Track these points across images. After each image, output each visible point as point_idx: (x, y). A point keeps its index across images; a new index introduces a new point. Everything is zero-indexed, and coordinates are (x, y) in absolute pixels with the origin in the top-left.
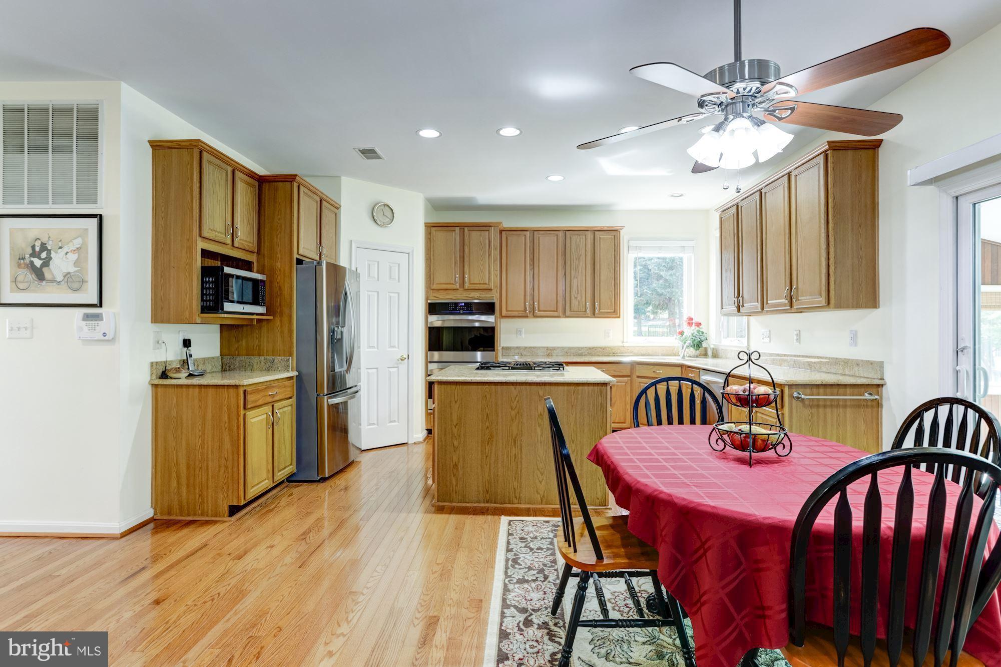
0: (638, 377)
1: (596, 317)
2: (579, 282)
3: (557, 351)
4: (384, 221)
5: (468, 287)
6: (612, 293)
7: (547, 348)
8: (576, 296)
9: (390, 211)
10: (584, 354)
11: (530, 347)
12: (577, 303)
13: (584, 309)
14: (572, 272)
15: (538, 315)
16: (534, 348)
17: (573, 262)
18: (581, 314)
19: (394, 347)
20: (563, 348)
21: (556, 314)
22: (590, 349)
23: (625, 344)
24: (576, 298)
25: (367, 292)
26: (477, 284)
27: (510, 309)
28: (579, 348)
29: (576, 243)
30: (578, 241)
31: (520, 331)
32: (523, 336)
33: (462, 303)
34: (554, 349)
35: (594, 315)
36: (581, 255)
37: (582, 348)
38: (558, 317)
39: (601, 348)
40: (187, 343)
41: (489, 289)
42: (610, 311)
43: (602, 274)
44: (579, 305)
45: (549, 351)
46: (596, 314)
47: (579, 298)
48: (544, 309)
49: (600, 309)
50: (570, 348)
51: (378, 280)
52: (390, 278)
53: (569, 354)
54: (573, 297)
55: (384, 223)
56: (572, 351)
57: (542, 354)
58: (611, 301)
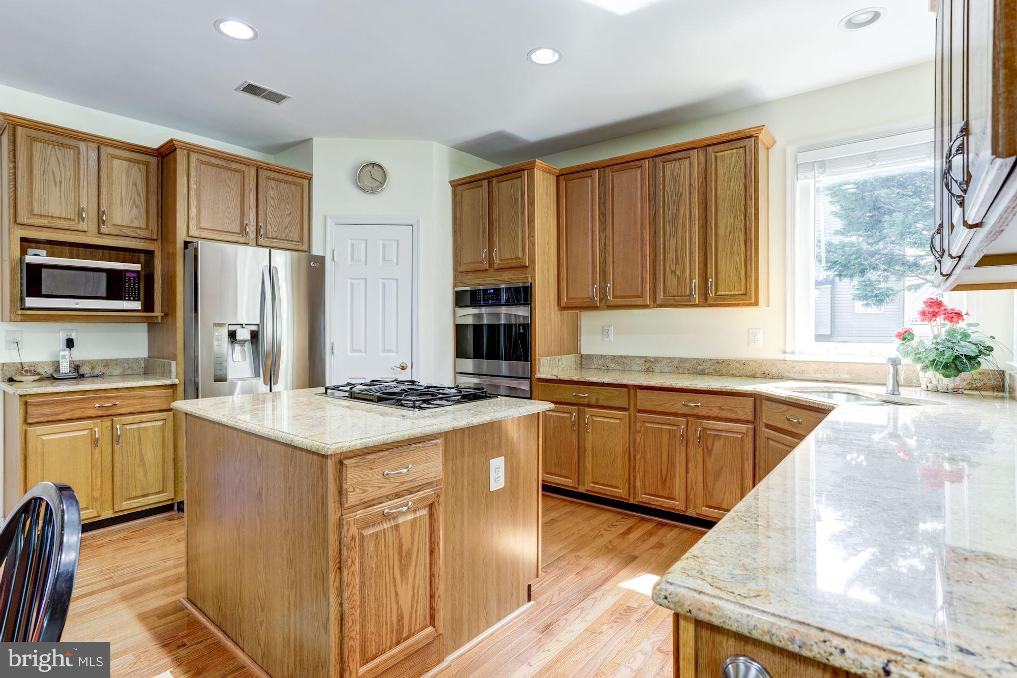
0: (768, 426)
1: (711, 306)
2: (680, 242)
3: (662, 365)
4: (372, 186)
5: (498, 265)
6: (740, 260)
7: (646, 360)
8: (673, 268)
9: (379, 169)
10: (707, 371)
11: (620, 356)
12: (675, 281)
13: (688, 291)
14: (667, 227)
15: (613, 304)
16: (626, 357)
17: (669, 209)
18: (681, 301)
19: (390, 351)
20: (671, 360)
21: (639, 301)
22: (718, 363)
23: (788, 357)
24: (673, 272)
25: (349, 280)
26: (508, 259)
27: (572, 297)
28: (699, 361)
29: (673, 174)
30: (676, 170)
31: (608, 331)
32: (612, 337)
33: (490, 289)
34: (656, 360)
35: (706, 301)
36: (681, 194)
37: (704, 361)
38: (645, 306)
39: (738, 362)
40: (70, 343)
41: (523, 267)
42: (737, 293)
43: (720, 224)
44: (678, 284)
45: (648, 364)
46: (709, 299)
47: (678, 273)
48: (623, 294)
49: (716, 291)
50: (683, 360)
51: (366, 264)
52: (384, 259)
53: (681, 371)
54: (668, 271)
55: (372, 188)
56: (687, 365)
57: (637, 368)
58: (739, 274)
